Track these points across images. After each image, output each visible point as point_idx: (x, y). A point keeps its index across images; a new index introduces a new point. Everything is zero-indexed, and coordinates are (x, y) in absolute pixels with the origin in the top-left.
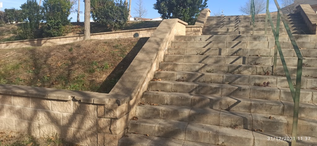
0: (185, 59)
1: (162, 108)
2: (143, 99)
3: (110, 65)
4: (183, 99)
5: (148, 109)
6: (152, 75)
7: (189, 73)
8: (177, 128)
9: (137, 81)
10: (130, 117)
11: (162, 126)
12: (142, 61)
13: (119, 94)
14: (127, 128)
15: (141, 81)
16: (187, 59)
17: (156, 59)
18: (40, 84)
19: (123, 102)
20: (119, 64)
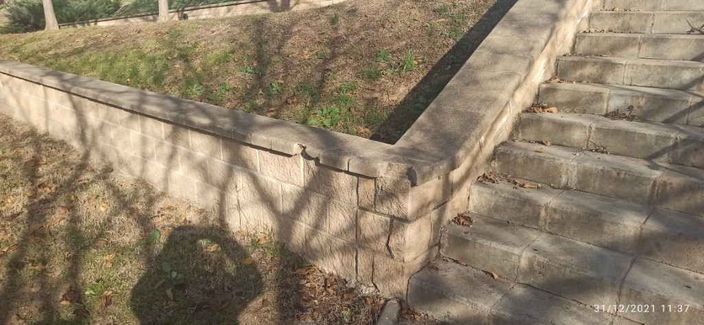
0: (643, 47)
1: (549, 200)
2: (495, 164)
3: (420, 61)
4: (624, 180)
5: (504, 198)
6: (528, 96)
7: (656, 95)
8: (590, 274)
9: (478, 114)
10: (449, 215)
11: (541, 259)
12: (503, 53)
13: (423, 149)
14: (439, 245)
15: (489, 115)
16: (650, 48)
17: (549, 46)
18: (263, 100)
19: (425, 177)
20: (442, 59)
